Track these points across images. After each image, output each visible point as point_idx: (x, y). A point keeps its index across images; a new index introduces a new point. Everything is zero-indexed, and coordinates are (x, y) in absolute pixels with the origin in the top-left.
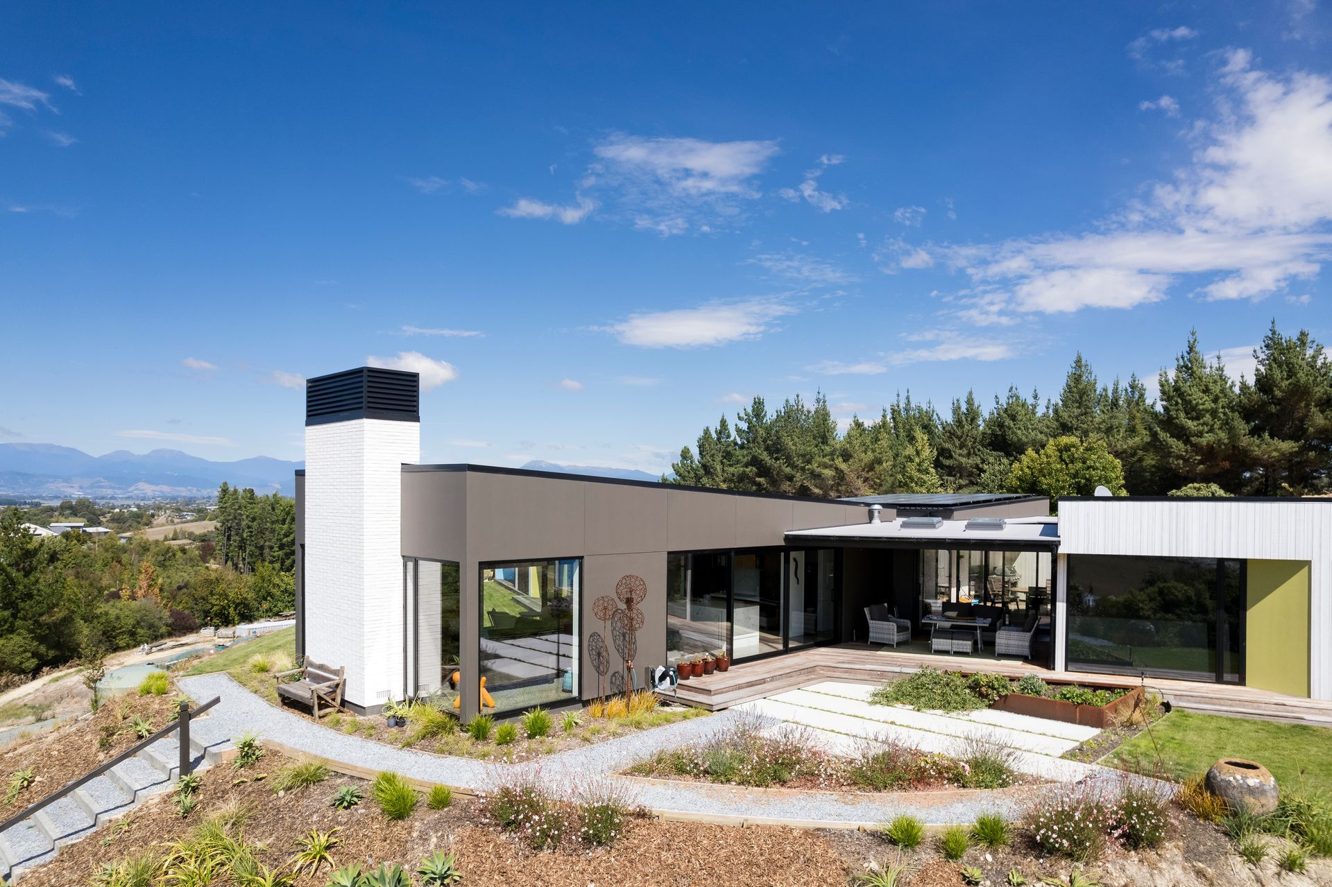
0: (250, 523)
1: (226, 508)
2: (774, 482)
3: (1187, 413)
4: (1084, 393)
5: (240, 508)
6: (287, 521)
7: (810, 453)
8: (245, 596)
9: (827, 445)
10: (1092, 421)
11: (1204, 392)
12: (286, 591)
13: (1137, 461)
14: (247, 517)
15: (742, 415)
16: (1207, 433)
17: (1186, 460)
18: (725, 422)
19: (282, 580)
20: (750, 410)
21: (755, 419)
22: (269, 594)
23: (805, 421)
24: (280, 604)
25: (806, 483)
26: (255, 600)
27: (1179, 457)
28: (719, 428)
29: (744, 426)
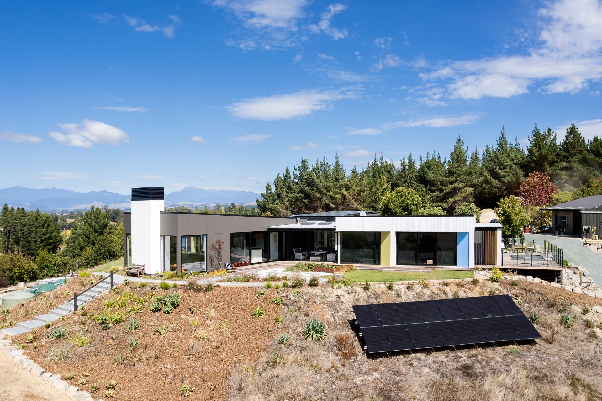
0: (22, 228)
1: (6, 219)
2: (311, 201)
3: (499, 167)
4: (459, 156)
5: (15, 219)
6: (46, 226)
7: (329, 186)
8: (33, 267)
9: (338, 182)
10: (461, 170)
11: (507, 157)
12: (56, 264)
13: (482, 189)
14: (21, 224)
15: (297, 167)
16: (507, 176)
17: (499, 189)
18: (288, 170)
19: (53, 259)
20: (300, 165)
21: (303, 170)
22: (46, 266)
23: (328, 170)
24: (52, 272)
25: (327, 202)
26: (38, 270)
27: (496, 187)
28: (285, 174)
29: (298, 173)
